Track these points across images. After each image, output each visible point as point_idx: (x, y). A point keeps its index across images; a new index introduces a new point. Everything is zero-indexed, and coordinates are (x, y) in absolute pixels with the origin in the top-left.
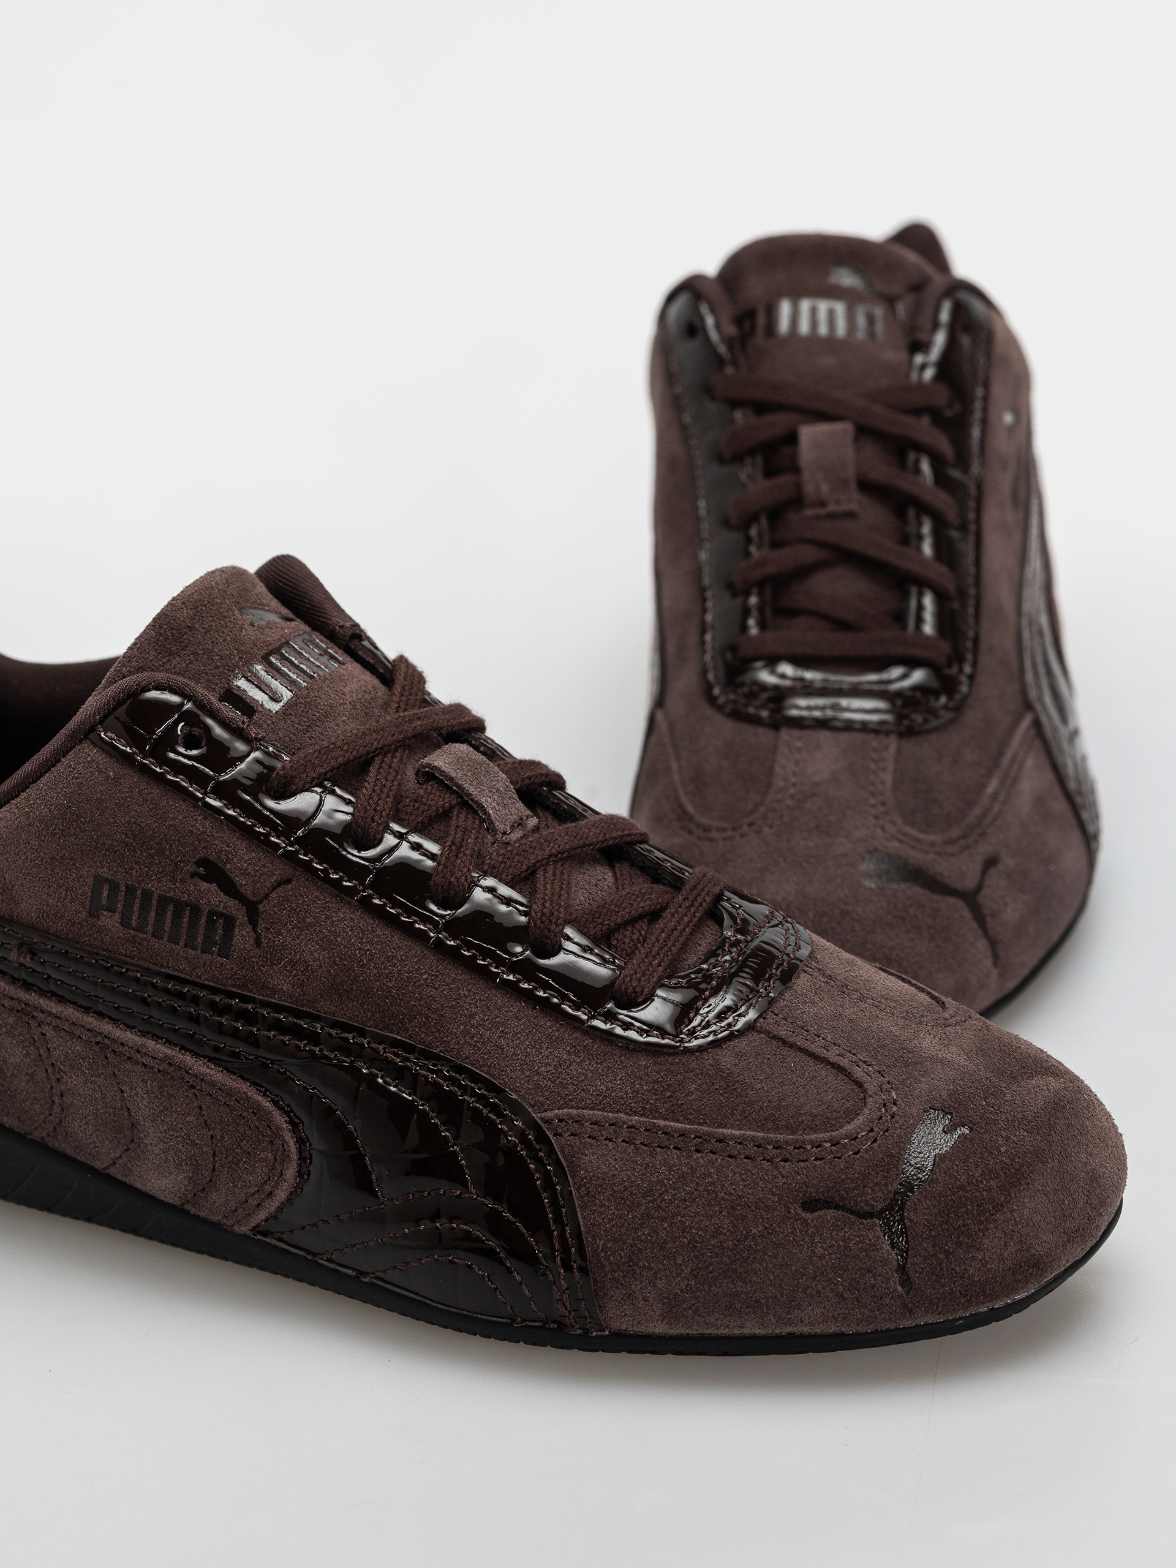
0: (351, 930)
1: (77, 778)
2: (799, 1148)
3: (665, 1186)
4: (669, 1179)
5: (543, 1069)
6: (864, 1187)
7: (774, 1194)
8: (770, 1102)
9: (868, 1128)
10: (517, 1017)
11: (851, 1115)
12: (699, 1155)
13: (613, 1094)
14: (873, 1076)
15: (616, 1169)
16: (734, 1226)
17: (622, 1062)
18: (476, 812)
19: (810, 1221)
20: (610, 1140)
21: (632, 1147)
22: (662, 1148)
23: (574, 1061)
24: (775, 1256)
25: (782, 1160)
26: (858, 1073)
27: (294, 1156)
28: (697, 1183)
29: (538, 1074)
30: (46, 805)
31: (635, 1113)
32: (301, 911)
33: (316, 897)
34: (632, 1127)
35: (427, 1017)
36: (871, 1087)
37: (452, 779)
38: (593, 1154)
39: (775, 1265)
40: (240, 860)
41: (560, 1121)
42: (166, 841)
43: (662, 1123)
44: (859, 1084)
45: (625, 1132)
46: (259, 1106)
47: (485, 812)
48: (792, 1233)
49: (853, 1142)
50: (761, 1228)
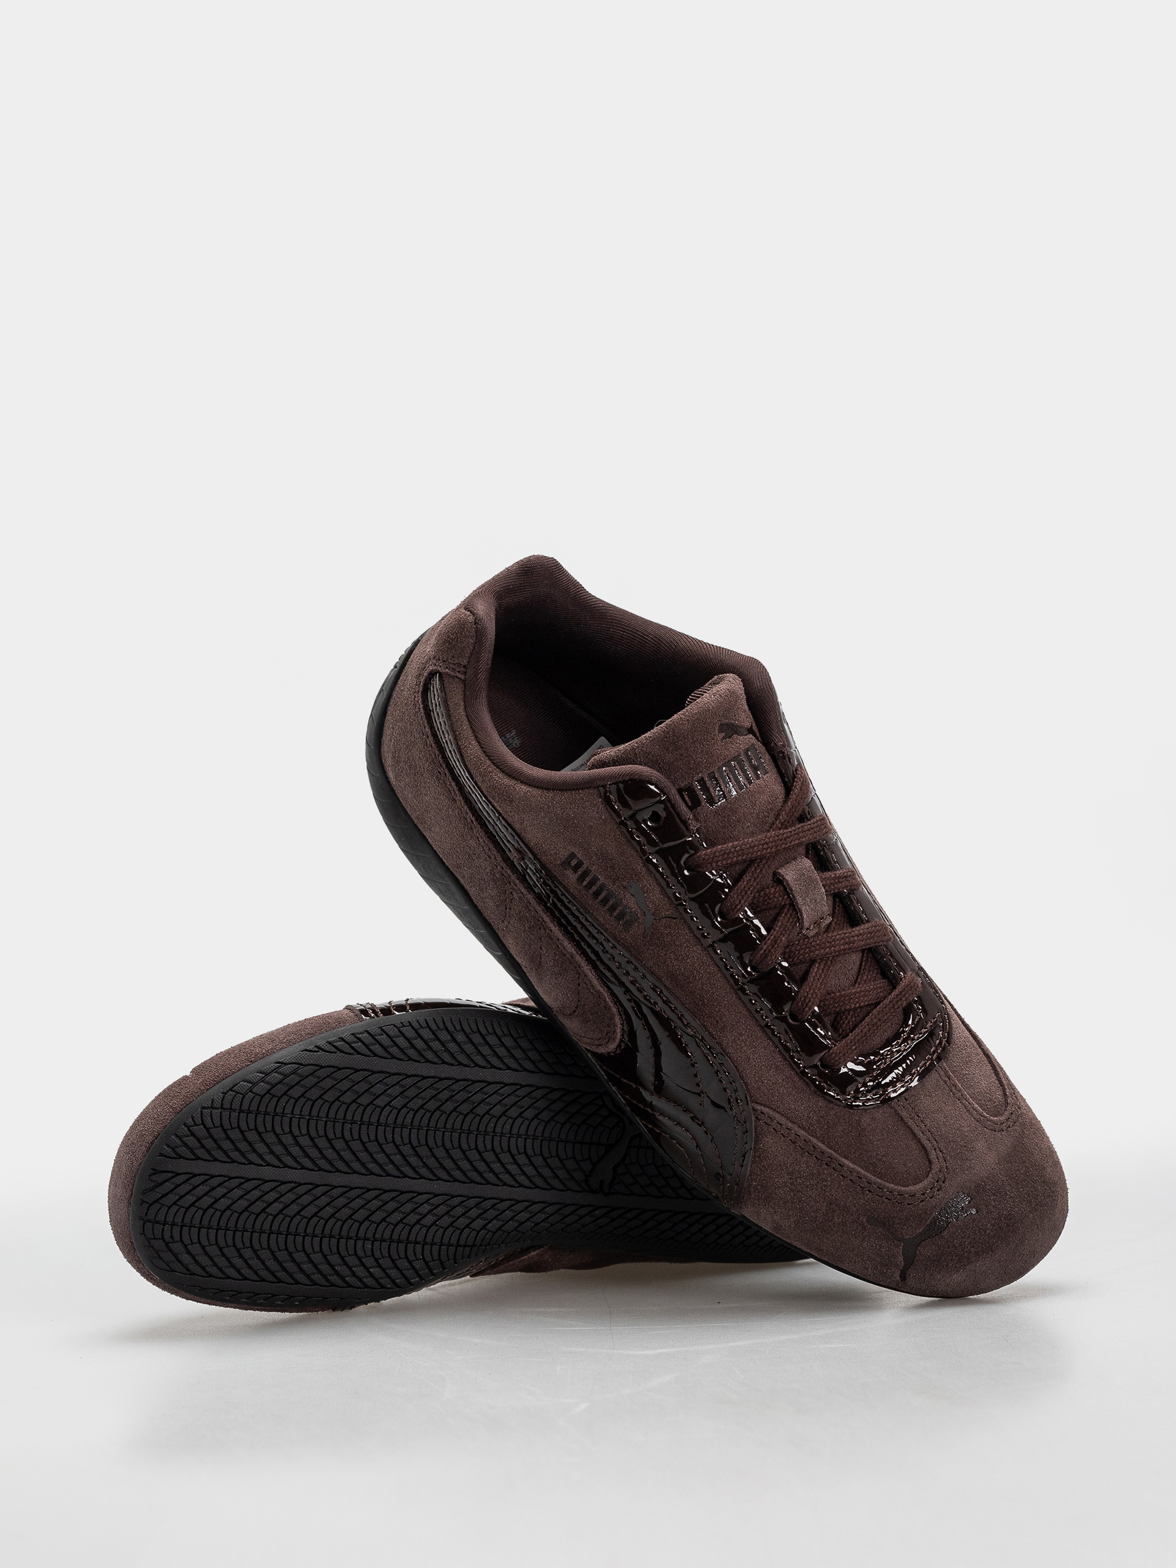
0: (697, 959)
1: (584, 808)
2: (880, 1188)
3: (801, 1175)
4: (804, 1172)
5: (766, 1081)
6: (904, 1225)
7: (855, 1206)
8: (877, 1154)
9: (922, 1193)
10: (765, 1048)
11: (917, 1181)
12: (826, 1167)
13: (797, 1113)
14: (940, 1160)
15: (780, 1153)
16: (827, 1212)
17: (809, 1099)
18: (797, 913)
19: (867, 1229)
20: (784, 1136)
21: (794, 1145)
22: (809, 1154)
23: (784, 1086)
24: (841, 1237)
25: (869, 1190)
26: (933, 1155)
27: (617, 1041)
28: (818, 1182)
29: (763, 1083)
30: (561, 810)
31: (804, 1129)
32: (674, 936)
33: (686, 933)
34: (798, 1135)
35: (717, 1022)
36: (936, 1167)
37: (792, 890)
38: (771, 1139)
39: (839, 1240)
40: (653, 896)
41: (762, 1112)
42: (618, 865)
43: (815, 1141)
44: (930, 1162)
45: (793, 1137)
46: (610, 1008)
47: (801, 915)
48: (855, 1230)
49: (910, 1197)
50: (840, 1220)
